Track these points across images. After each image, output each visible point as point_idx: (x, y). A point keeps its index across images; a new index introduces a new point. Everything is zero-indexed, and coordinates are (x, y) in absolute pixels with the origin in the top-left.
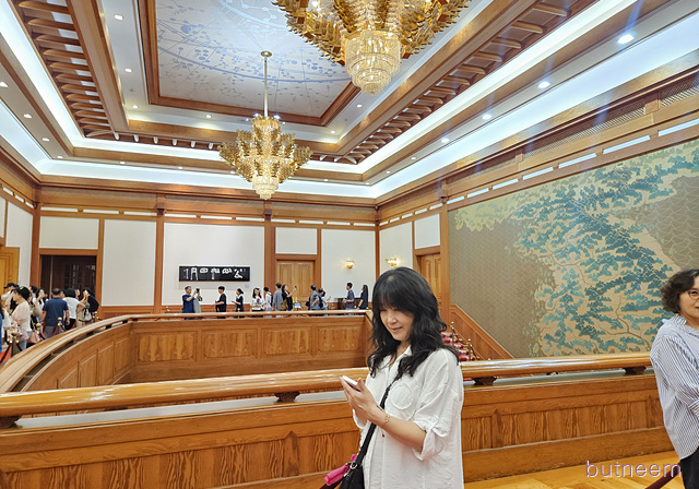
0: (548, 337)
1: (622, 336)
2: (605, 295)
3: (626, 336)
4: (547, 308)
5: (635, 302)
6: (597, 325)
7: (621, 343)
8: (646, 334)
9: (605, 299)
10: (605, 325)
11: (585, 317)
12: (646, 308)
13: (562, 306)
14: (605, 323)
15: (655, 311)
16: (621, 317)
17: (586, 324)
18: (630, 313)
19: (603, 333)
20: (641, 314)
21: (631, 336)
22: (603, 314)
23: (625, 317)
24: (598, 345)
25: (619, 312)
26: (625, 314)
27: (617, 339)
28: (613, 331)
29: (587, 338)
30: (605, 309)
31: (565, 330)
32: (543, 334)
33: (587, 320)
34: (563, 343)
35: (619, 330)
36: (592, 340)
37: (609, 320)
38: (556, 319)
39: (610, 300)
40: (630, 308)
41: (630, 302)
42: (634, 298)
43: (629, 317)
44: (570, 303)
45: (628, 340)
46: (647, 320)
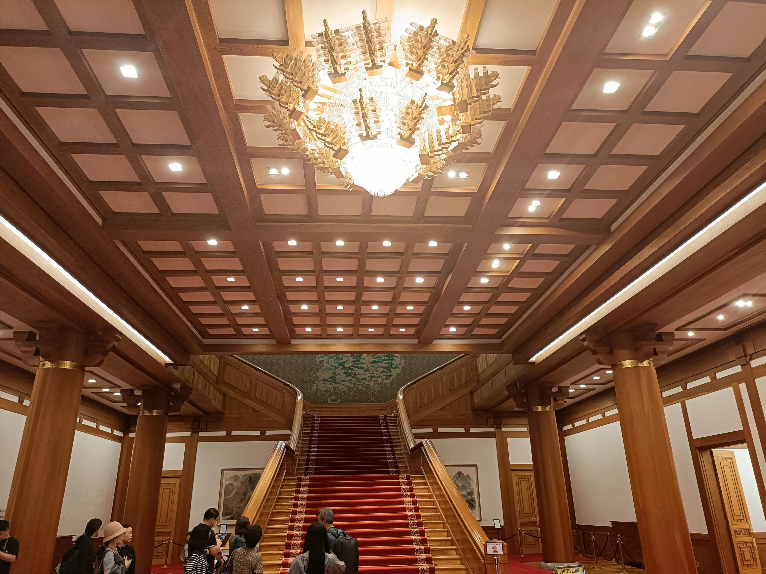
0: (324, 380)
1: (369, 375)
2: (362, 357)
3: (371, 375)
4: (324, 364)
5: (376, 360)
6: (356, 371)
7: (369, 378)
8: (381, 373)
9: (362, 359)
10: (361, 371)
11: (349, 368)
12: (381, 362)
13: (335, 363)
14: (361, 370)
15: (385, 363)
16: (369, 366)
17: (350, 371)
18: (374, 364)
19: (359, 374)
20: (379, 365)
21: (373, 375)
22: (360, 366)
23: (371, 366)
24: (356, 380)
25: (369, 364)
26: (371, 365)
27: (367, 377)
28: (365, 373)
29: (350, 378)
30: (362, 363)
31: (337, 375)
32: (321, 378)
33: (351, 369)
34: (335, 382)
35: (368, 372)
36: (352, 379)
37: (363, 368)
38: (331, 369)
39: (364, 359)
40: (374, 362)
41: (374, 360)
42: (376, 358)
43: (373, 366)
44: (340, 361)
45: (372, 377)
46: (382, 367)
